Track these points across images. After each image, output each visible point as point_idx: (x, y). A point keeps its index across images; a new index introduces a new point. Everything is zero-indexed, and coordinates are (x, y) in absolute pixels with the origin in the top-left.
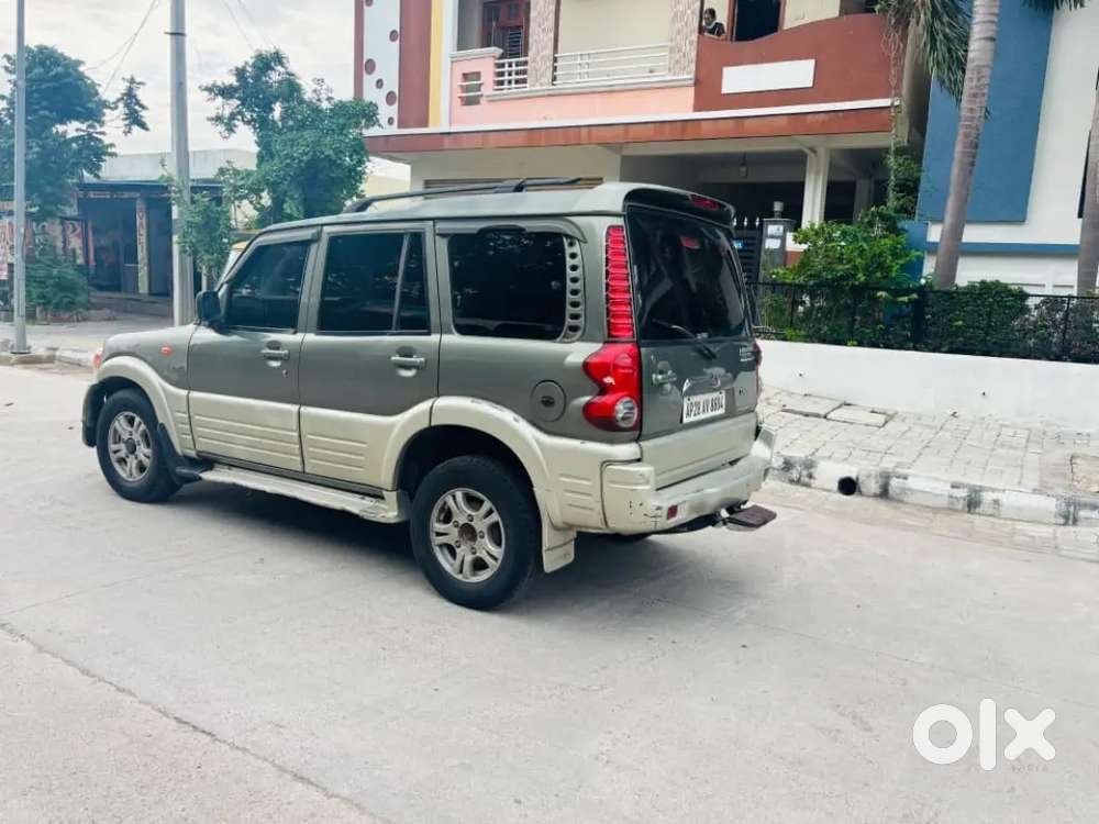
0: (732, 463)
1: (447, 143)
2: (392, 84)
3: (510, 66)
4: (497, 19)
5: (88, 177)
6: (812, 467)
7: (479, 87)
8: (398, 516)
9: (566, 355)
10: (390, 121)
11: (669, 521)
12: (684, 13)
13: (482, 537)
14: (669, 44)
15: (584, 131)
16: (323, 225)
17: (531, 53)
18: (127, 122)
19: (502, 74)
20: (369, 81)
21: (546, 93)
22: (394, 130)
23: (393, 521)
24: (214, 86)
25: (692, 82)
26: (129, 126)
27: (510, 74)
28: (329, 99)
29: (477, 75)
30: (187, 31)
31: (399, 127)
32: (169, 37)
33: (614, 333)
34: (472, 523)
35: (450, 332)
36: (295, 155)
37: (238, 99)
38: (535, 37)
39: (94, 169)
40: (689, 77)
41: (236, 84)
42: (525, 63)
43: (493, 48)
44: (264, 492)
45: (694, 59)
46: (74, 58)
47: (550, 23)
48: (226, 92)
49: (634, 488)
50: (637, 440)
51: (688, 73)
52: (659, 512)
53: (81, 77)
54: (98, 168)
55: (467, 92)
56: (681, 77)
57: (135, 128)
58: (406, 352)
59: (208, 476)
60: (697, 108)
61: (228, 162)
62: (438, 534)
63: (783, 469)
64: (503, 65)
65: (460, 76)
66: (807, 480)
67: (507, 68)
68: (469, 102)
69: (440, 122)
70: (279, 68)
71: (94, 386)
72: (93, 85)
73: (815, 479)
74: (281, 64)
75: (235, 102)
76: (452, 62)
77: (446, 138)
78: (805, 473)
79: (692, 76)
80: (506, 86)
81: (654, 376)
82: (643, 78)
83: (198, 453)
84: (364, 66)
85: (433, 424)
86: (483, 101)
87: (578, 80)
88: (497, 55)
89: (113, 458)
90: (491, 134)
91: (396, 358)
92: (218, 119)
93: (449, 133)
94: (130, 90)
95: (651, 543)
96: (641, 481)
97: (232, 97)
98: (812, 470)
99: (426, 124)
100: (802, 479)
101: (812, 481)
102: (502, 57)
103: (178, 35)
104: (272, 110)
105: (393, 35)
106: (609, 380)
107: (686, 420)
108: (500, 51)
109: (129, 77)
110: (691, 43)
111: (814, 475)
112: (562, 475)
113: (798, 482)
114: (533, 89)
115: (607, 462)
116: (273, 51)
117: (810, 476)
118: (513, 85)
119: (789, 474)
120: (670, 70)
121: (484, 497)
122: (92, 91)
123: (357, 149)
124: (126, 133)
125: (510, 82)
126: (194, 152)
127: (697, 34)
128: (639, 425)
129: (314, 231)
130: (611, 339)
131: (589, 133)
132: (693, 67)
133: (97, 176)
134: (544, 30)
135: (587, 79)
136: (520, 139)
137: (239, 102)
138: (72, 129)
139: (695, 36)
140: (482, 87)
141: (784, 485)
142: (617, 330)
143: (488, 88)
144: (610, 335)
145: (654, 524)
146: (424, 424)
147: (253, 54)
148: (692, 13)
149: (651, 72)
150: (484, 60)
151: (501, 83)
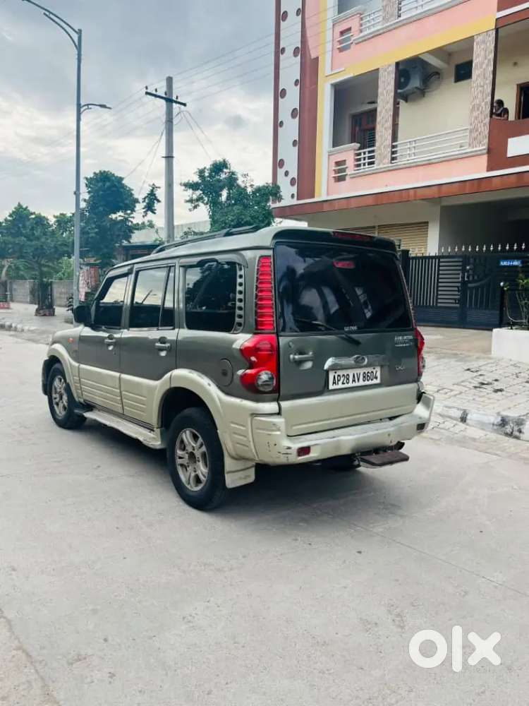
0: (391, 419)
1: (326, 207)
2: (294, 174)
3: (364, 153)
4: (360, 125)
5: (125, 243)
6: (522, 424)
7: (344, 170)
8: (161, 444)
9: (233, 342)
10: (293, 196)
11: (300, 458)
12: (480, 105)
13: (199, 461)
14: (469, 127)
15: (412, 192)
16: (134, 264)
17: (377, 144)
18: (144, 210)
19: (359, 160)
20: (281, 172)
21: (388, 169)
22: (295, 202)
23: (158, 447)
24: (188, 183)
25: (485, 151)
26: (146, 212)
27: (364, 159)
28: (252, 186)
29: (344, 162)
30: (174, 155)
31: (298, 199)
32: (164, 159)
33: (259, 327)
34: (194, 452)
35: (183, 328)
36: (227, 221)
37: (201, 190)
38: (379, 134)
39: (128, 238)
40: (484, 147)
41: (200, 181)
42: (373, 151)
43: (355, 144)
44: (105, 425)
45: (487, 136)
46: (119, 175)
47: (390, 123)
48: (193, 186)
49: (270, 433)
50: (277, 400)
51: (484, 145)
52: (289, 451)
53: (123, 186)
54: (130, 237)
55: (339, 173)
56: (478, 149)
57: (149, 213)
58: (162, 340)
59: (88, 415)
60: (490, 169)
61: (189, 228)
62: (180, 458)
63: (500, 425)
64: (360, 154)
65: (334, 164)
66: (517, 434)
67: (362, 156)
68: (340, 179)
69: (322, 193)
70: (225, 170)
71: (46, 361)
72: (131, 190)
73: (523, 433)
74: (227, 168)
75: (199, 192)
76: (329, 155)
77: (325, 204)
78: (516, 428)
79: (485, 147)
80: (362, 167)
81: (291, 356)
82: (456, 151)
83: (84, 400)
84: (278, 163)
85: (172, 386)
86: (347, 178)
87: (408, 158)
88: (357, 148)
89: (54, 401)
90: (352, 199)
91: (158, 344)
92: (191, 201)
93: (327, 201)
94: (152, 191)
95: (359, 473)
96: (274, 428)
97: (198, 189)
98: (521, 427)
99: (313, 197)
100: (514, 433)
101: (521, 435)
102: (360, 149)
103: (169, 157)
104: (221, 195)
105: (294, 143)
106: (253, 359)
107: (331, 387)
108: (358, 145)
109: (152, 184)
110: (485, 125)
111: (522, 430)
112: (233, 423)
113: (510, 435)
114: (378, 167)
115: (254, 414)
116: (221, 160)
117: (520, 431)
118: (367, 166)
119: (504, 429)
120: (470, 145)
121: (199, 436)
122: (129, 193)
123: (267, 215)
124: (143, 216)
125: (364, 164)
126: (178, 226)
127: (489, 118)
128: (277, 390)
129: (129, 267)
130: (257, 331)
131: (415, 193)
132: (486, 141)
133: (129, 242)
134: (385, 129)
135: (413, 158)
136: (370, 201)
137: (201, 192)
138: (118, 216)
139: (488, 119)
140: (347, 170)
141: (500, 436)
142: (262, 325)
143: (350, 171)
144: (257, 329)
145: (286, 459)
146: (168, 387)
147: (211, 163)
148: (486, 104)
149: (461, 147)
150: (348, 152)
151: (359, 165)
